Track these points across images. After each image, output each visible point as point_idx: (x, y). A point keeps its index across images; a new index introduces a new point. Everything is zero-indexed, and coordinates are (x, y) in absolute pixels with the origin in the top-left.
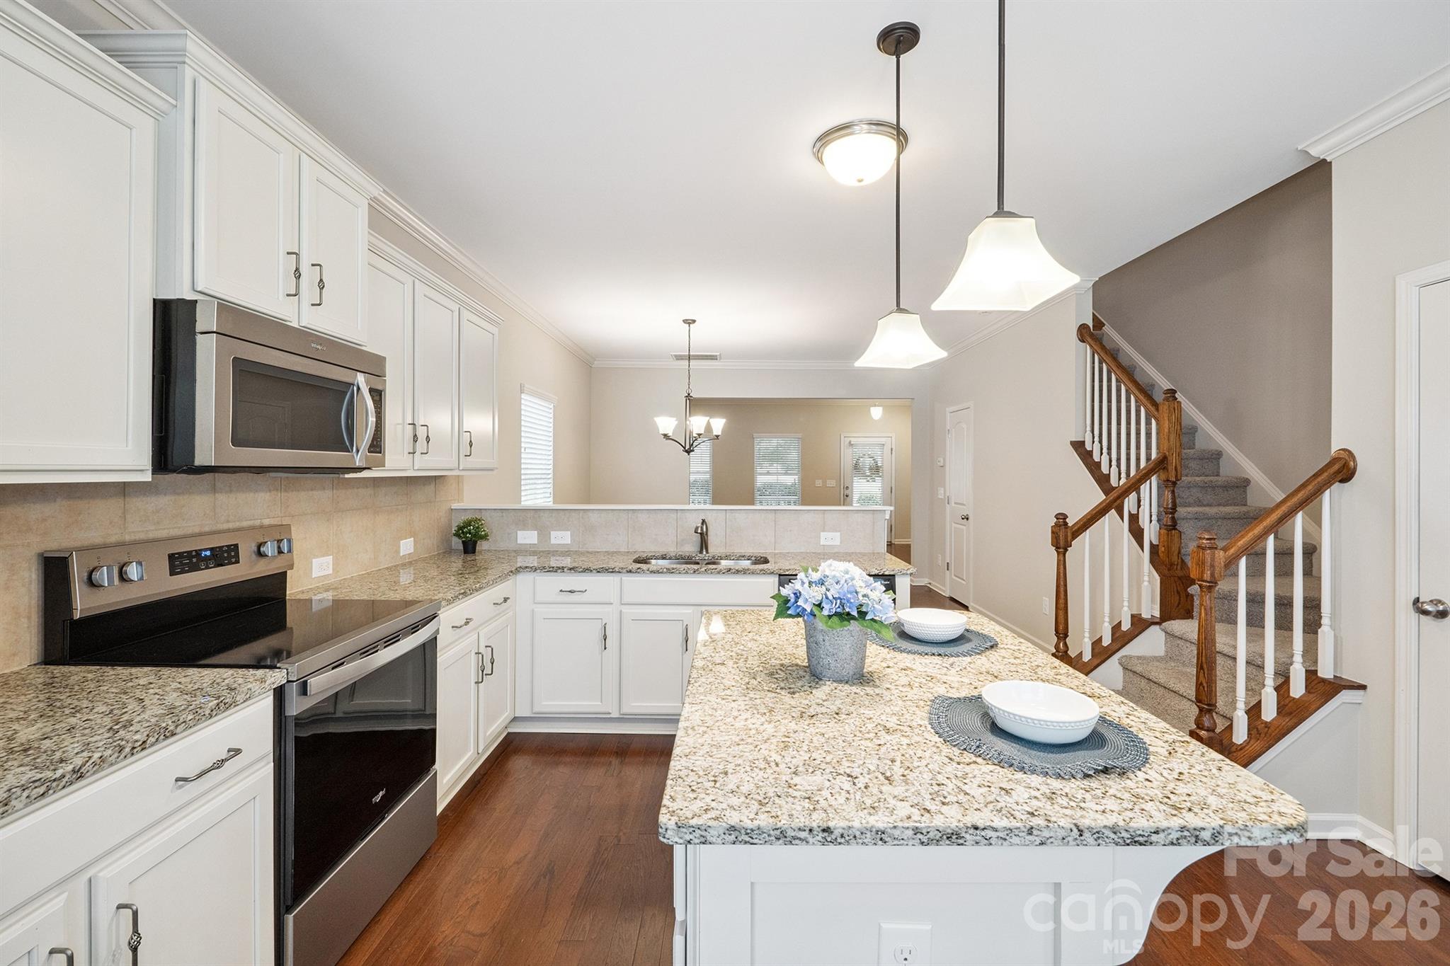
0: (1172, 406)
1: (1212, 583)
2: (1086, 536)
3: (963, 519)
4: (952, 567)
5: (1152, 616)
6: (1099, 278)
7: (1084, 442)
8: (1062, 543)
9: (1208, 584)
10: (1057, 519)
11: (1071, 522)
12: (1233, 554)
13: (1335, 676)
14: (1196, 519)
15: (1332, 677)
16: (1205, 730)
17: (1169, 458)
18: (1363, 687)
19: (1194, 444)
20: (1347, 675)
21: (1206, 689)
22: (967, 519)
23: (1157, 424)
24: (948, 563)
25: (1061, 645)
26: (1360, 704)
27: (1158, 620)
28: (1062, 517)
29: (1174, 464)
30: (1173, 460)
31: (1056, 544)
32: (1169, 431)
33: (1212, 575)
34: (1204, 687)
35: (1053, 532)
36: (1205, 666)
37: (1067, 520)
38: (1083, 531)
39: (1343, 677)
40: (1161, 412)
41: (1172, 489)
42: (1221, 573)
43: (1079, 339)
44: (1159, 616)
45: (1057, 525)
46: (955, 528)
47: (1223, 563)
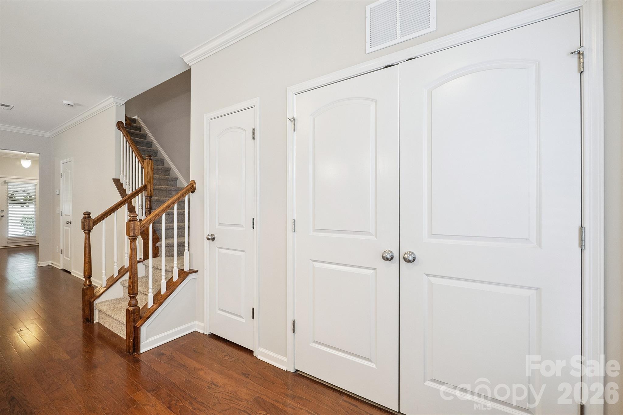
0: (149, 162)
1: (134, 237)
2: (103, 223)
3: (67, 223)
4: (64, 252)
5: (140, 258)
6: (128, 101)
7: (120, 179)
8: (86, 228)
9: (132, 238)
10: (84, 215)
11: (93, 216)
12: (145, 223)
13: (190, 269)
14: (169, 215)
15: (188, 270)
16: (132, 307)
17: (147, 186)
18: (197, 271)
19: (177, 185)
20: (194, 268)
21: (132, 287)
22: (71, 223)
23: (144, 170)
24: (61, 250)
25: (87, 282)
26: (197, 278)
27: (143, 260)
28: (87, 215)
29: (150, 189)
30: (149, 187)
31: (84, 229)
32: (147, 174)
33: (134, 233)
34: (131, 287)
35: (82, 222)
36: (131, 277)
37: (91, 215)
38: (101, 221)
39: (193, 269)
40: (145, 164)
41: (149, 200)
42: (138, 232)
43: (118, 128)
44: (143, 258)
45: (84, 218)
46: (65, 229)
47: (139, 228)
